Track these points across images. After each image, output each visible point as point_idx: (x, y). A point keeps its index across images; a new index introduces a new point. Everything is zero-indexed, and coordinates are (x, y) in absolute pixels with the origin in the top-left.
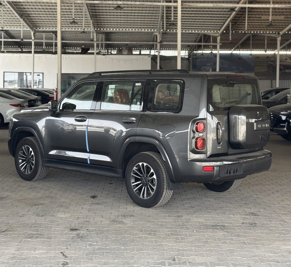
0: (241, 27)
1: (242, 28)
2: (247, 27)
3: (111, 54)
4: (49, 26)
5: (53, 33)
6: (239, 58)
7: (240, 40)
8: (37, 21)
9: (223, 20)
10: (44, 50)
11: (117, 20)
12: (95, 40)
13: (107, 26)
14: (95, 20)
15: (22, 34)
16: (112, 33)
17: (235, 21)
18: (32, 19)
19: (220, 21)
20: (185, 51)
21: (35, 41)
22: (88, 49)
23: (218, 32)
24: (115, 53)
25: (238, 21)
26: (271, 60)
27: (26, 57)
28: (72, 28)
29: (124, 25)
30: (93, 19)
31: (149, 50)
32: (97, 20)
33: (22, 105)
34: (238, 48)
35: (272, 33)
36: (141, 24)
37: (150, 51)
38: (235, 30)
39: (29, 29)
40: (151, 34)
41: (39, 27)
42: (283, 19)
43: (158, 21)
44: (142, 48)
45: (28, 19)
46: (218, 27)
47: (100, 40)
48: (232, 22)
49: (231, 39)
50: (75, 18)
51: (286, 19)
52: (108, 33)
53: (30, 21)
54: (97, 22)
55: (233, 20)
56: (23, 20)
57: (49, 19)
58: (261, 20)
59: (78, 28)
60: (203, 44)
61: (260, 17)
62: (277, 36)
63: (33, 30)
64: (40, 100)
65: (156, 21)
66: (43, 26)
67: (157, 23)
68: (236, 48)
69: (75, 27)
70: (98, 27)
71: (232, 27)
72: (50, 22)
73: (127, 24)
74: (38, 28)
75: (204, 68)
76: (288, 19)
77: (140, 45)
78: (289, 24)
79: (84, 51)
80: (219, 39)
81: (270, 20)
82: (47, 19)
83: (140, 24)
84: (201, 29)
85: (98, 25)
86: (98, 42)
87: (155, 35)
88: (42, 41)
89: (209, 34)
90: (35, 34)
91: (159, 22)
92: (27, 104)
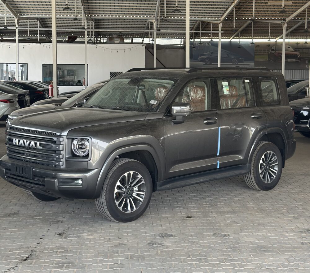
0: (245, 13)
1: (245, 15)
2: (255, 13)
3: (101, 43)
4: (35, 12)
5: (38, 20)
6: (239, 47)
7: (240, 28)
8: (21, 7)
9: (226, 5)
10: (29, 39)
11: (111, 6)
12: (86, 28)
13: (99, 12)
14: (86, 5)
15: (5, 21)
16: (102, 20)
17: (239, 7)
18: (16, 4)
19: (223, 7)
20: (180, 39)
21: (19, 28)
22: (76, 38)
23: (220, 18)
24: (105, 41)
25: (242, 7)
26: (272, 49)
27: (9, 47)
28: (60, 14)
29: (118, 11)
30: (84, 4)
31: (141, 38)
32: (88, 6)
33: (11, 100)
34: (237, 36)
35: (278, 20)
36: (137, 10)
37: (143, 39)
38: (238, 17)
39: (12, 15)
40: (145, 20)
41: (24, 13)
42: (291, 4)
43: (155, 7)
44: (134, 36)
45: (11, 4)
46: (220, 13)
47: (90, 28)
48: (236, 8)
49: (235, 26)
50: (68, 4)
51: (294, 5)
52: (98, 20)
53: (13, 7)
54: (89, 8)
55: (237, 5)
56: (6, 5)
57: (35, 5)
58: (267, 6)
59: (67, 14)
60: (201, 32)
61: (266, 3)
62: (283, 23)
63: (17, 17)
64: (28, 95)
65: (153, 7)
66: (28, 12)
67: (154, 9)
68: (235, 36)
69: (64, 13)
70: (89, 13)
71: (235, 13)
72: (36, 7)
73: (121, 10)
74: (22, 15)
75: (200, 57)
76: (296, 5)
77: (132, 33)
78: (296, 10)
79: (71, 40)
80: (220, 26)
81: (283, 6)
82: (33, 5)
83: (135, 10)
84: (201, 15)
85: (89, 11)
86: (89, 30)
87: (149, 22)
88: (26, 29)
89: (208, 21)
90: (19, 21)
91: (157, 8)
92: (17, 99)
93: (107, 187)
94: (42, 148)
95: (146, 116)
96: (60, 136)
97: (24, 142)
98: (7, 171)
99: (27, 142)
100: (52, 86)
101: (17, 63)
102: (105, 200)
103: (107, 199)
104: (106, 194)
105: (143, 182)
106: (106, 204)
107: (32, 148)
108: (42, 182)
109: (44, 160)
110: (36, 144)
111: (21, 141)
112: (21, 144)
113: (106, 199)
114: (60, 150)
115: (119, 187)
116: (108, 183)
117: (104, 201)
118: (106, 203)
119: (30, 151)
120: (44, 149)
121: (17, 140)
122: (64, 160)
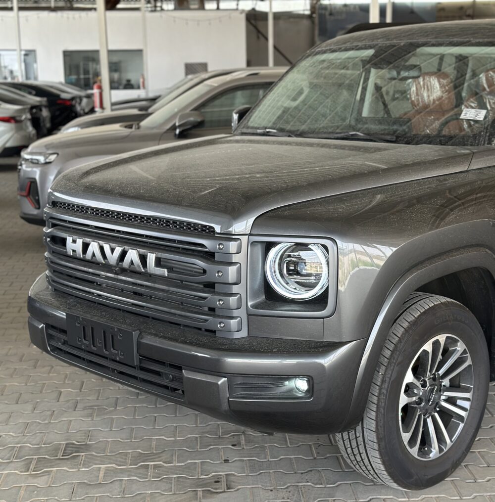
3: (163, 10)
6: (412, 12)
20: (304, 1)
22: (118, 2)
24: (172, 7)
33: (17, 118)
79: (110, 5)
92: (29, 116)
93: (380, 394)
94: (166, 274)
95: (470, 158)
96: (229, 237)
97: (102, 249)
98: (52, 332)
99: (113, 250)
100: (100, 88)
101: (18, 50)
102: (374, 435)
103: (381, 431)
104: (377, 417)
105: (469, 362)
106: (376, 446)
107: (131, 271)
108: (172, 380)
109: (173, 311)
110: (143, 259)
111: (94, 247)
112: (94, 255)
113: (377, 431)
114: (230, 281)
115: (409, 389)
116: (383, 381)
117: (371, 436)
118: (379, 443)
119: (124, 278)
120: (173, 275)
121: (80, 242)
122: (242, 313)
